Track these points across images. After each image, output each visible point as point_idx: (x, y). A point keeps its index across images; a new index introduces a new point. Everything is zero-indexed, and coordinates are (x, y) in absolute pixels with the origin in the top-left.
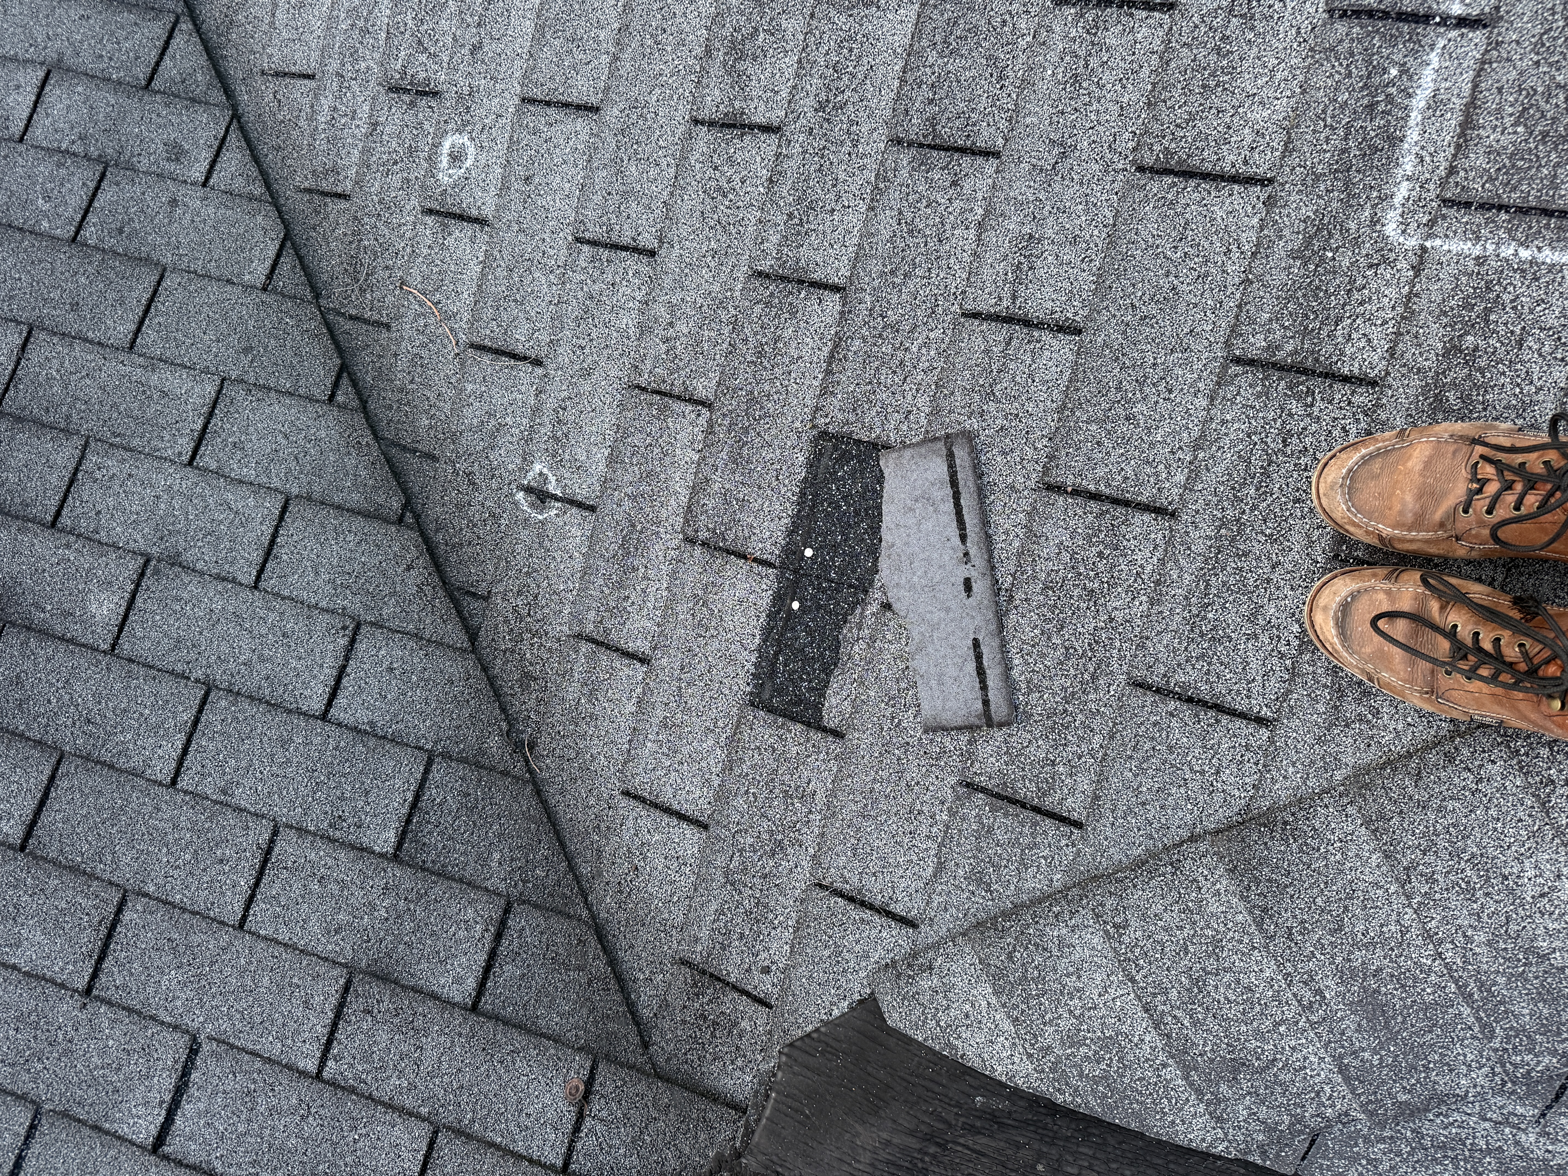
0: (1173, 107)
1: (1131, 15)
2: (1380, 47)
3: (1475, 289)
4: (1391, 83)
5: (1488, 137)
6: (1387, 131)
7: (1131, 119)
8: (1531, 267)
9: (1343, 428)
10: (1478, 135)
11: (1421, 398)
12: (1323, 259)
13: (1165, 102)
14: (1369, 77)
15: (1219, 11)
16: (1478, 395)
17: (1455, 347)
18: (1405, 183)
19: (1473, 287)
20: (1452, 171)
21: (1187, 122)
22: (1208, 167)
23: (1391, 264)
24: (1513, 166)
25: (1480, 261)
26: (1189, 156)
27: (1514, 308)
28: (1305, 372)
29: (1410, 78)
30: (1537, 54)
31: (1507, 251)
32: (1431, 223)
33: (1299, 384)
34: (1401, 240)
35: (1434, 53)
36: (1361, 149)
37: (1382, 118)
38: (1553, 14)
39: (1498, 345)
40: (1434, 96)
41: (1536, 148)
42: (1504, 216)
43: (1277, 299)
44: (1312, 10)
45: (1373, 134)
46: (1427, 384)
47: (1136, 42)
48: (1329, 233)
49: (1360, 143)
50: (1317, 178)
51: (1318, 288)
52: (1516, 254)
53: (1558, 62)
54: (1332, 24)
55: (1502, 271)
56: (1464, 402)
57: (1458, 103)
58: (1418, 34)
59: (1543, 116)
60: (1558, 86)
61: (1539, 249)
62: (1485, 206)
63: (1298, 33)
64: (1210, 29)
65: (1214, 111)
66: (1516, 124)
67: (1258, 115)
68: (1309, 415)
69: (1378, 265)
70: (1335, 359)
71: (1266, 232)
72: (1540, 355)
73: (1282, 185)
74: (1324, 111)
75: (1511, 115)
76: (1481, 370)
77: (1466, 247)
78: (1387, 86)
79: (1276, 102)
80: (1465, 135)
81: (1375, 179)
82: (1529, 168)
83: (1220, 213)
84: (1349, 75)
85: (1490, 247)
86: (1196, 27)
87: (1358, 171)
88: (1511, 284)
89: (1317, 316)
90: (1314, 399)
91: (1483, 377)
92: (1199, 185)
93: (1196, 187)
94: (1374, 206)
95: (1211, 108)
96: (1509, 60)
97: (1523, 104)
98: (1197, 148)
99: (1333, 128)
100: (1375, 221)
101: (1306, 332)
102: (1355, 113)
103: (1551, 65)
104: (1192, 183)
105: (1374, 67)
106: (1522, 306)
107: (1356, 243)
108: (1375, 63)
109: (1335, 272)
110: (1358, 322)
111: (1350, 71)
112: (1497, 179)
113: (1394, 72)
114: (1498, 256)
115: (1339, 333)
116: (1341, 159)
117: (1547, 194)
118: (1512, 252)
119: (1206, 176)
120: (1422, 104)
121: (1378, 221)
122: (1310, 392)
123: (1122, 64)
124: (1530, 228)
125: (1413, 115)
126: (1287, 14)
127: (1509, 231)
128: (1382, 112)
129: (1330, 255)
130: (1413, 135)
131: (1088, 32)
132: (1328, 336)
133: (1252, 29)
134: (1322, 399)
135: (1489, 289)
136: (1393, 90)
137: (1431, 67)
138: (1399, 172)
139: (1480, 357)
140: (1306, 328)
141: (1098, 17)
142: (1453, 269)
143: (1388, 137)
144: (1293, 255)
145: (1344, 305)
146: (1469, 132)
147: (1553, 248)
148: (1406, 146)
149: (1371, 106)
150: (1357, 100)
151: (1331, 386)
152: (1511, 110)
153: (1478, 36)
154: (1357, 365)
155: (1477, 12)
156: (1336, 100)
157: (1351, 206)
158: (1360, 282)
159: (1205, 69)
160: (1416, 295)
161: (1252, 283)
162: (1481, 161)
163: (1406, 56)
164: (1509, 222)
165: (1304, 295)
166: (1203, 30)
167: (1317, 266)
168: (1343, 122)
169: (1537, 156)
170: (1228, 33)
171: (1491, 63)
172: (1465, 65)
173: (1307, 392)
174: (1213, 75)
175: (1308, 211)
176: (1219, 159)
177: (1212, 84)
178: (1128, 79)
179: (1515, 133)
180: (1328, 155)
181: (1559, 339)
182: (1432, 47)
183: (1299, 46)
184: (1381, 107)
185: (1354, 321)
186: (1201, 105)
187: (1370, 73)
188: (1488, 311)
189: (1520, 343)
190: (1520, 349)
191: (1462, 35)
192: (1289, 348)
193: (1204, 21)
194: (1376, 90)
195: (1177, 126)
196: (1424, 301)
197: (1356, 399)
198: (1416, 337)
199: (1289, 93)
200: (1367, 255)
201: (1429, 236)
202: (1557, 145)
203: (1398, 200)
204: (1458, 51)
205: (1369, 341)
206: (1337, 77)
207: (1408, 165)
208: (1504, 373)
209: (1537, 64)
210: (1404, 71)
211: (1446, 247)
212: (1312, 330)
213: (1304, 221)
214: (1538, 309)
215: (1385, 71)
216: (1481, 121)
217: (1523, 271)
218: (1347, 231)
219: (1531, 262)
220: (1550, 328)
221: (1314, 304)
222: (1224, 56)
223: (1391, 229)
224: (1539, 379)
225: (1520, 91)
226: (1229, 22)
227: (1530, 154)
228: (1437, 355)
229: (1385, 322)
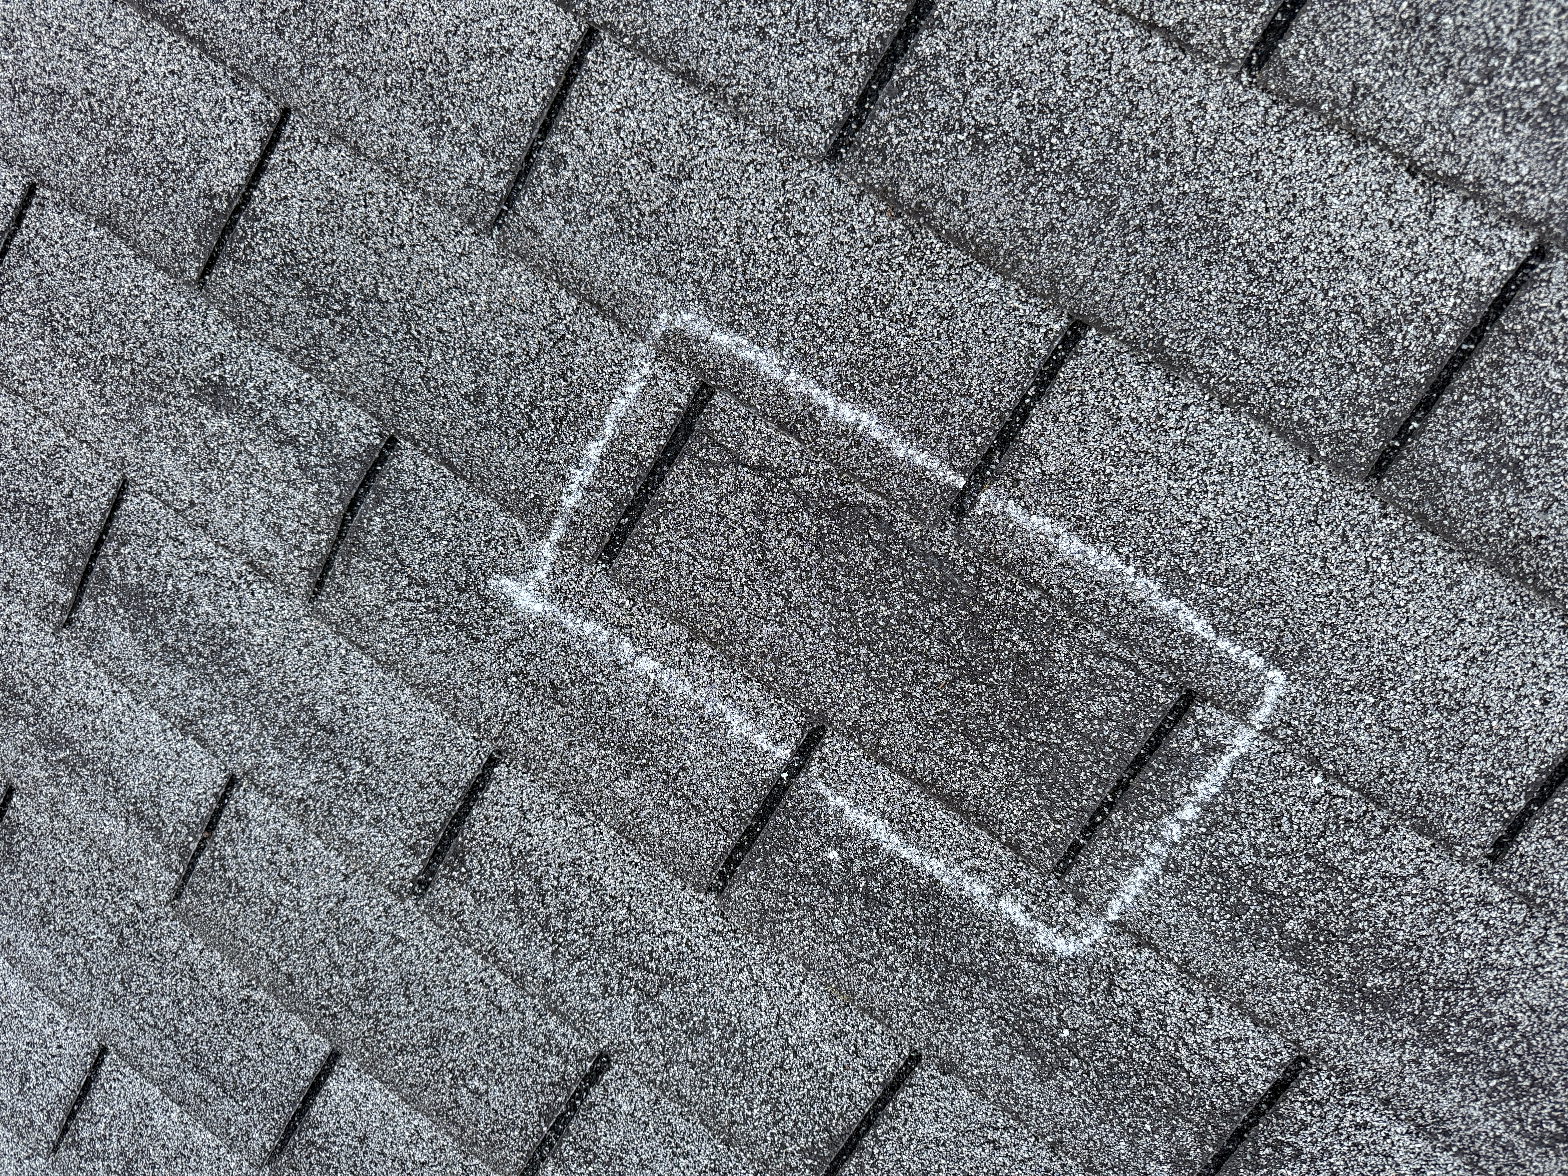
0: (746, 1118)
1: (592, 1105)
2: (790, 857)
3: (1213, 890)
4: (847, 863)
5: (984, 787)
6: (913, 894)
7: (736, 1167)
8: (1213, 812)
9: (1358, 1127)
10: (975, 797)
11: (1358, 1018)
12: (1069, 1045)
13: (734, 1122)
14: (825, 886)
15: (642, 1008)
16: (1390, 948)
17: (1294, 948)
18: (1002, 903)
19: (1209, 891)
20: (1015, 847)
21: (775, 1109)
22: (854, 1117)
23: (1119, 968)
24: (1042, 775)
25: (1171, 867)
26: (826, 1130)
27: (1269, 857)
28: (1239, 1136)
29: (850, 838)
30: (892, 691)
31: (1174, 832)
32: (1081, 900)
33: (1256, 1154)
34: (1087, 941)
35: (831, 799)
36: (925, 935)
37: (892, 892)
38: (847, 655)
39: (1320, 896)
40: (891, 821)
41: (1029, 740)
42: (1116, 817)
43: (1102, 1122)
44: (697, 907)
45: (909, 911)
46: (1340, 1002)
47: (632, 1115)
48: (1031, 1020)
49: (916, 933)
50: (939, 1000)
51: (1111, 1067)
52: (1184, 824)
53: (915, 671)
54: (730, 899)
55: (1201, 848)
56: (1393, 970)
57: (914, 798)
58: (793, 807)
59: (986, 716)
60: (951, 683)
61: (1189, 793)
62: (1090, 830)
63: (720, 934)
64: (660, 1028)
65: (777, 1073)
66: (982, 751)
67: (809, 1026)
68: (1313, 1160)
69: (1112, 983)
70: (1235, 1091)
71: (990, 1094)
72: (1364, 852)
73: (929, 1045)
74: (848, 956)
75: (965, 750)
76: (1352, 930)
77: (1141, 876)
78: (848, 870)
79: (803, 999)
80: (967, 811)
81: (978, 935)
82: (1056, 759)
83: (931, 1130)
84: (812, 908)
85: (1157, 848)
86: (648, 1043)
87: (956, 950)
88: (1227, 846)
89: (1156, 1086)
90: (1289, 1145)
91: (1363, 931)
92: (875, 1136)
93: (877, 1141)
94: (1018, 952)
95: (770, 1074)
96: (884, 724)
97: (956, 732)
98: (820, 1115)
99: (878, 956)
100: (1043, 960)
101: (1175, 1110)
102: (868, 922)
103: (916, 682)
104: (868, 1141)
105: (814, 875)
106: (1271, 845)
107: (1066, 995)
108: (809, 872)
109: (1097, 1037)
110: (1190, 1041)
111: (806, 904)
112: (1053, 802)
113: (833, 854)
114: (1174, 844)
115: (1196, 1070)
116: (928, 964)
117: (1109, 755)
118: (1178, 826)
119: (869, 1122)
120: (895, 839)
121: (1044, 956)
122: (1277, 1146)
123: (654, 1144)
124: (1151, 792)
125: (905, 853)
126: (686, 935)
127: (1142, 819)
128: (883, 888)
129: (1066, 1033)
130: (936, 866)
131: (590, 1163)
132: (1194, 1084)
133: (685, 981)
134: (1296, 1134)
135: (1223, 874)
136: (858, 865)
137: (847, 808)
138: (982, 902)
139: (1327, 924)
140: (1167, 1107)
141: (575, 1143)
142: (1168, 905)
143: (923, 896)
144: (1044, 1075)
145: (1153, 1046)
146: (965, 805)
147: (1198, 778)
148: (946, 880)
149: (867, 896)
150: (851, 911)
151: (1279, 1116)
152: (958, 748)
153: (831, 744)
154: (1261, 1071)
155: (799, 731)
156: (839, 937)
157: (1004, 979)
158: (1127, 1014)
159: (712, 1058)
160: (1187, 962)
161: (1061, 1141)
162: (1015, 809)
163: (818, 833)
164: (1127, 812)
165: (1114, 1088)
166: (657, 1037)
167: (1076, 1055)
168: (875, 940)
169: (1042, 744)
170: (676, 1011)
171: (878, 745)
172: (865, 771)
173: (1275, 1149)
174: (724, 1053)
175: (986, 1035)
176: (850, 1097)
177: (737, 1058)
178: (677, 1146)
179: (994, 755)
180: (913, 978)
181: (1348, 821)
182: (819, 797)
183: (738, 939)
184: (875, 886)
185: (1186, 1044)
186: (760, 1084)
187: (822, 884)
188: (1257, 889)
189: (1331, 869)
190: (1341, 873)
191: (822, 760)
192: (1189, 1140)
193: (646, 1031)
194: (848, 884)
195: (776, 1123)
196: (1202, 957)
197: (1319, 1093)
198: (1255, 987)
199: (798, 980)
200: (1090, 989)
201: (1101, 910)
202: (1038, 716)
203: (1022, 920)
204: (841, 771)
205: (1229, 1040)
206: (807, 922)
207: (978, 889)
208: (1371, 906)
209: (906, 695)
210: (838, 843)
211: (1129, 899)
212: (1175, 1099)
213: (1000, 1043)
214: (1285, 827)
215: (827, 864)
216: (957, 786)
217: (1215, 824)
218: (1040, 998)
219: (1206, 810)
220: (1326, 825)
221: (1134, 1081)
222: (706, 1029)
223: (1064, 946)
224: (1402, 866)
225: (934, 727)
226: (662, 1004)
227: (1035, 751)
228: (1296, 972)
229: (1209, 1011)
